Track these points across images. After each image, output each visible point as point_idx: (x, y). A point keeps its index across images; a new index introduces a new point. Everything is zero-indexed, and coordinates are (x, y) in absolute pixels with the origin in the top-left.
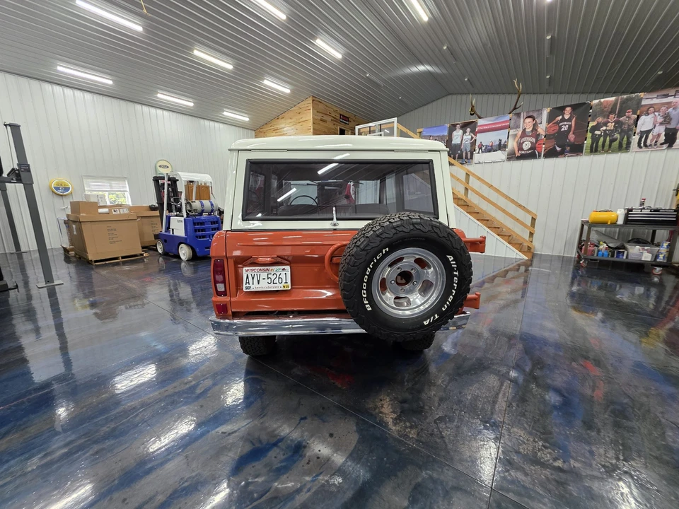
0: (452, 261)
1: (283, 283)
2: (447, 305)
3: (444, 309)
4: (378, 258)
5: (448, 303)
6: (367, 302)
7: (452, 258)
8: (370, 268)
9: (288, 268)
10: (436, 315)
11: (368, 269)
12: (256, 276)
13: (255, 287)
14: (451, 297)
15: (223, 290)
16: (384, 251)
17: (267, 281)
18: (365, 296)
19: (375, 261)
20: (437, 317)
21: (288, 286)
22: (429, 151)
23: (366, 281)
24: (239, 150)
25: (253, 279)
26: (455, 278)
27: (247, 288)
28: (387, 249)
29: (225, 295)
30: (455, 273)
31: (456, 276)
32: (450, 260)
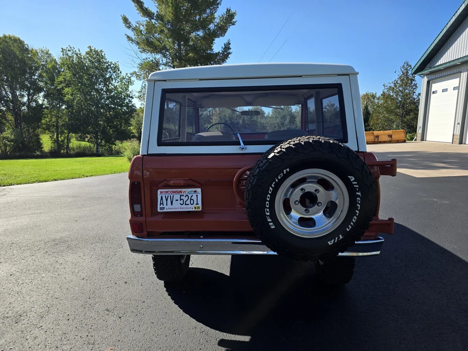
0: (354, 181)
1: (194, 205)
2: (351, 226)
3: (348, 230)
4: (279, 178)
5: (352, 223)
6: (271, 220)
7: (353, 179)
8: (272, 187)
9: (199, 190)
10: (341, 236)
11: (271, 188)
12: (169, 197)
13: (168, 208)
14: (355, 217)
15: (140, 210)
16: (285, 171)
17: (179, 202)
18: (268, 214)
19: (277, 180)
20: (341, 237)
21: (199, 208)
22: (338, 75)
23: (268, 199)
24: (155, 81)
25: (167, 200)
26: (358, 198)
27: (161, 209)
28: (288, 170)
29: (141, 216)
30: (357, 193)
31: (358, 196)
32: (352, 180)
